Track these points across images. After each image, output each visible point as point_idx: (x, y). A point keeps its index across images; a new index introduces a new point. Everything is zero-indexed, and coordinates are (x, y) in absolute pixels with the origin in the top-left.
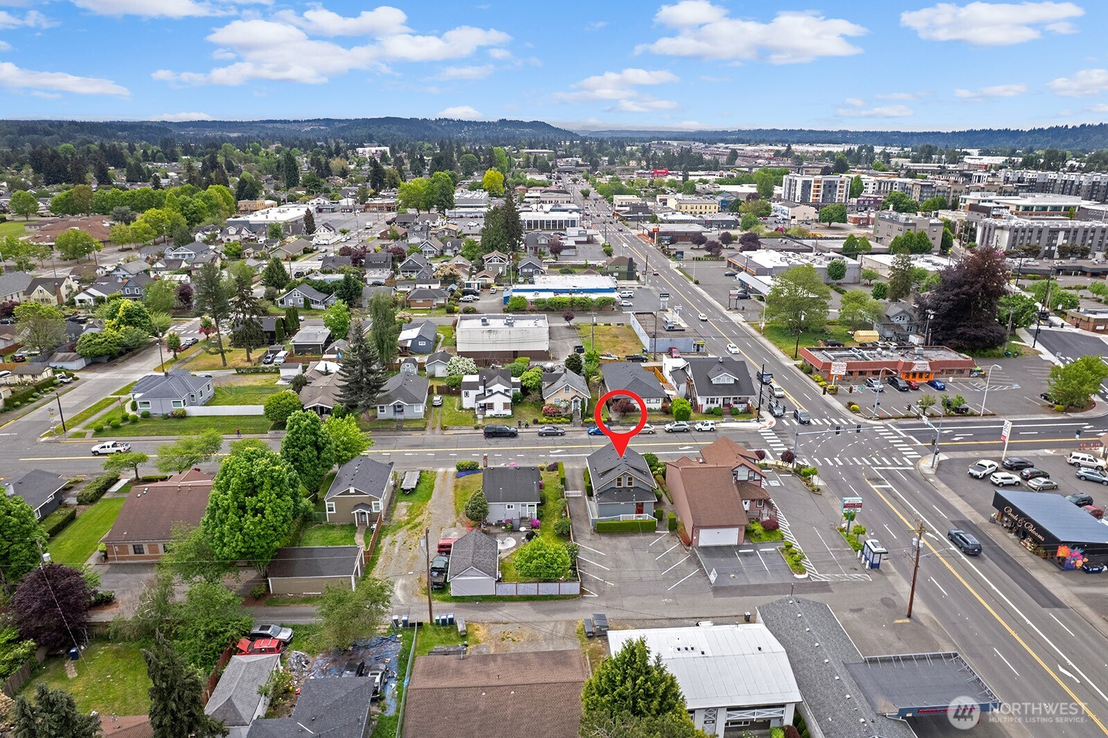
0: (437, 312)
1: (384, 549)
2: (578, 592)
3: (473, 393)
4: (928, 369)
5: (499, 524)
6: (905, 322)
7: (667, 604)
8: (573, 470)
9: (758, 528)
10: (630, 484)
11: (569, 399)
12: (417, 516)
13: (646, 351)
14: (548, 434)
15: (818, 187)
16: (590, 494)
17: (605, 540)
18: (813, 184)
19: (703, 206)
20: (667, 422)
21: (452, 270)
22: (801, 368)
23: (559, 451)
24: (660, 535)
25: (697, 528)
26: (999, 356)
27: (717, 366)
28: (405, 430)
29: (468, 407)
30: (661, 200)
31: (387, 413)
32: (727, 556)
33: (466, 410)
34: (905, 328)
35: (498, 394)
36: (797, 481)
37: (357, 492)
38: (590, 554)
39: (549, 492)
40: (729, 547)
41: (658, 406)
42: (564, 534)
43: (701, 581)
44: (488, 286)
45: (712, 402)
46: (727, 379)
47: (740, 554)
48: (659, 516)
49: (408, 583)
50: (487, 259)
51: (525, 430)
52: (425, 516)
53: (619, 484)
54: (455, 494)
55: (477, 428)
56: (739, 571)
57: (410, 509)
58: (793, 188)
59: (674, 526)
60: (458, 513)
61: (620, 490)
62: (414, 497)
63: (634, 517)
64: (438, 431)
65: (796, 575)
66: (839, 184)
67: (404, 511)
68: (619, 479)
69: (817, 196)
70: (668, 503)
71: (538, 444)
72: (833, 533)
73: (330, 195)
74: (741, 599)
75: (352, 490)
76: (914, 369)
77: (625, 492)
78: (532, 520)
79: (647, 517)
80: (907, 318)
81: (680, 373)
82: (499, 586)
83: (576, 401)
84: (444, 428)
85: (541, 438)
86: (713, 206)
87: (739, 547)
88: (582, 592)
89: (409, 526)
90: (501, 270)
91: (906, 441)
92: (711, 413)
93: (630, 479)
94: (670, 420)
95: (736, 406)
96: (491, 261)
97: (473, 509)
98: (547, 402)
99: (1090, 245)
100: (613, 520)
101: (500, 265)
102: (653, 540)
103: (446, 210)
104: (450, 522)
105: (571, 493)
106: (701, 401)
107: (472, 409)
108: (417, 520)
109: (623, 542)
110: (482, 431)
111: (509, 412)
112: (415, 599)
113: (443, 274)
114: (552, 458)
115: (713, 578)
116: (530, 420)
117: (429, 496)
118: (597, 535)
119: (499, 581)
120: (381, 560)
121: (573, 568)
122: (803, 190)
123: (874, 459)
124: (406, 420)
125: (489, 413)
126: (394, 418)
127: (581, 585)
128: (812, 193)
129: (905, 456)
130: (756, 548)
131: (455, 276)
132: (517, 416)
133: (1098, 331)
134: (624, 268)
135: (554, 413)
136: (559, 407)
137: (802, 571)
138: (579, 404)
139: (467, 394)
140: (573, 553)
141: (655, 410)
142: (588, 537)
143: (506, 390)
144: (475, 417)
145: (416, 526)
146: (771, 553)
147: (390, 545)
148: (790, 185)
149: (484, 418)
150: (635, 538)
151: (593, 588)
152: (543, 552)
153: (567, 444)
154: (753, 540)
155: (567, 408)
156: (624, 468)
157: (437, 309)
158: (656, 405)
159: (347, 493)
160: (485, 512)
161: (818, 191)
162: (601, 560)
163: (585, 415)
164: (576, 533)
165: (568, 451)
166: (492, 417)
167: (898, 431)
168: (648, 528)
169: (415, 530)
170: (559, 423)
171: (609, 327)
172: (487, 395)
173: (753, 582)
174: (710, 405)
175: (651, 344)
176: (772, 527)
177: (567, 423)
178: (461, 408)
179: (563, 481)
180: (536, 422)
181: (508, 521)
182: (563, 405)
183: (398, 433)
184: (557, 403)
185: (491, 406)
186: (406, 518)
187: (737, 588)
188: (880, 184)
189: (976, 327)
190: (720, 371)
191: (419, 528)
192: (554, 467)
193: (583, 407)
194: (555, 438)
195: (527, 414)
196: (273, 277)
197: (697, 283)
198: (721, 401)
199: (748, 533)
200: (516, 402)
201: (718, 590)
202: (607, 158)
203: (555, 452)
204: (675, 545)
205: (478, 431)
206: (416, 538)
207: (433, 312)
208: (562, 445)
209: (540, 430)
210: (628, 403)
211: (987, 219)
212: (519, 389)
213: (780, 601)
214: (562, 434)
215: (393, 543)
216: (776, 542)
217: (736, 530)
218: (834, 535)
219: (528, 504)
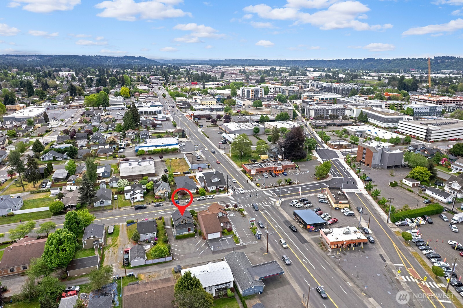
0: (110, 158)
1: (106, 255)
2: (171, 259)
3: (129, 194)
4: (282, 169)
5: (144, 241)
6: (277, 151)
7: (199, 259)
8: (167, 219)
9: (226, 231)
10: (186, 222)
11: (164, 192)
12: (115, 242)
13: (190, 169)
14: (157, 206)
15: (253, 92)
16: (173, 227)
17: (179, 241)
18: (251, 91)
19: (210, 102)
20: (198, 197)
21: (113, 139)
22: (242, 171)
23: (162, 212)
24: (196, 237)
25: (207, 234)
26: (305, 161)
27: (214, 176)
28: (105, 210)
29: (127, 199)
30: (194, 99)
31: (98, 204)
32: (216, 241)
33: (127, 200)
34: (277, 153)
35: (138, 194)
36: (239, 214)
37: (94, 237)
38: (174, 246)
39: (160, 227)
40: (217, 238)
41: (195, 191)
42: (166, 241)
43: (209, 250)
44: (128, 145)
45: (212, 188)
46: (217, 180)
47: (221, 240)
48: (196, 231)
49: (116, 265)
50: (127, 133)
51: (149, 205)
52: (118, 242)
53: (182, 223)
54: (128, 232)
55: (132, 206)
56: (220, 246)
57: (112, 240)
58: (244, 92)
59: (200, 234)
60: (129, 239)
61: (183, 225)
62: (113, 235)
63: (188, 233)
64: (117, 209)
65: (237, 245)
66: (260, 91)
67: (110, 241)
68: (182, 221)
69: (252, 95)
70: (199, 226)
71: (154, 210)
72: (248, 230)
73: (52, 101)
74: (221, 254)
75: (92, 236)
76: (277, 169)
77: (184, 225)
78: (155, 238)
79: (192, 232)
80: (277, 150)
81: (201, 178)
82: (146, 261)
83: (166, 193)
84: (119, 208)
85: (155, 208)
86: (214, 102)
87: (220, 238)
88: (173, 259)
89: (113, 246)
90: (133, 137)
91: (273, 195)
92: (212, 192)
93: (186, 221)
94: (199, 196)
95: (220, 189)
96: (129, 134)
97: (135, 237)
98: (156, 194)
99: (339, 114)
100: (181, 234)
101: (133, 135)
102: (194, 240)
103: (106, 107)
104: (127, 242)
105: (167, 227)
106: (209, 188)
107: (129, 199)
108: (116, 243)
109: (185, 242)
110: (134, 207)
111: (143, 199)
112: (119, 270)
113: (110, 141)
114: (159, 215)
115: (212, 249)
116: (150, 202)
117: (118, 234)
118: (176, 240)
119: (146, 260)
120: (105, 259)
121: (169, 252)
122: (247, 93)
123: (263, 203)
124: (105, 206)
125: (135, 200)
126: (100, 206)
127: (172, 257)
128: (250, 94)
129: (272, 201)
130: (225, 238)
131: (114, 141)
132: (146, 200)
133: (335, 149)
134: (181, 134)
135: (159, 198)
136: (160, 196)
137: (239, 243)
138: (168, 194)
139: (127, 194)
140: (169, 247)
141: (194, 193)
142: (174, 241)
143: (141, 192)
144: (131, 202)
145: (115, 246)
146: (230, 238)
147: (108, 253)
148: (242, 91)
149: (134, 202)
150: (189, 239)
151: (176, 257)
152: (160, 249)
153: (164, 209)
154: (224, 235)
155: (163, 196)
156: (183, 217)
157: (109, 157)
159: (90, 237)
160: (139, 238)
161: (252, 94)
162: (178, 248)
163: (170, 197)
164: (169, 240)
165: (165, 212)
166: (137, 202)
167: (271, 192)
168: (192, 236)
169: (115, 247)
170: (161, 201)
171: (176, 160)
172: (134, 194)
173: (224, 248)
174: (212, 189)
175: (192, 166)
176: (230, 230)
177: (164, 201)
178: (125, 199)
179: (164, 223)
180: (153, 202)
181: (147, 239)
182: (162, 195)
183: (102, 212)
184: (160, 194)
185: (136, 198)
186: (112, 243)
187: (220, 251)
188: (275, 88)
189: (297, 152)
190: (214, 178)
191: (117, 246)
192: (160, 218)
193: (169, 195)
194: (160, 207)
195: (149, 199)
196: (37, 148)
197: (208, 137)
198: (215, 188)
199: (223, 233)
200: (145, 195)
201: (214, 252)
202: (172, 76)
203: (160, 212)
204: (201, 240)
205: (132, 208)
206: (116, 249)
207: (108, 158)
208: (163, 209)
209: (155, 205)
210: (184, 192)
211: (307, 106)
212: (146, 190)
213: (231, 253)
214: (162, 205)
215: (109, 252)
216: (231, 235)
217: (219, 233)
219: (153, 233)
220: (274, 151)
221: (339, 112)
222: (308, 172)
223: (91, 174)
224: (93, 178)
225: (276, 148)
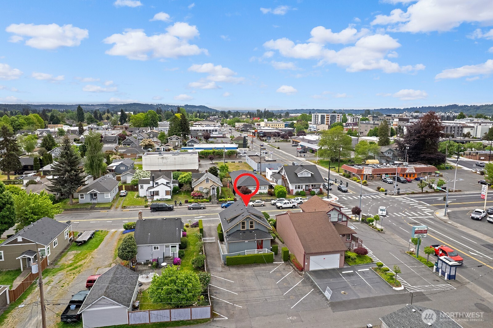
0: (139, 159)
2: (208, 316)
3: (146, 186)
4: (414, 172)
5: (146, 263)
6: (391, 155)
7: (292, 321)
8: (210, 227)
9: (353, 255)
10: (251, 227)
11: (209, 187)
12: (81, 260)
13: (255, 171)
14: (194, 209)
15: (328, 118)
16: (222, 240)
17: (234, 271)
18: (326, 116)
19: (277, 125)
20: (272, 200)
21: (150, 142)
22: (344, 176)
23: (201, 217)
24: (277, 265)
25: (307, 255)
26: (443, 169)
27: (301, 168)
28: (96, 209)
29: (143, 196)
30: (257, 125)
31: (86, 199)
32: (333, 277)
33: (141, 197)
34: (391, 158)
35: (162, 185)
36: (365, 226)
37: (24, 241)
38: (220, 282)
39: (190, 240)
40: (334, 270)
41: (266, 191)
42: (200, 267)
43: (318, 298)
44: (169, 150)
45: (299, 188)
46: (307, 174)
47: (344, 275)
48: (275, 250)
50: (169, 138)
51: (179, 207)
52: (87, 260)
53: (243, 227)
54: (118, 244)
55: (146, 207)
56: (346, 288)
57: (77, 256)
58: (317, 118)
59: (287, 258)
60: (115, 257)
61: (244, 232)
62: (85, 247)
63: (256, 252)
64: (119, 209)
65: (394, 288)
66: (337, 117)
67: (71, 257)
68: (243, 223)
69: (328, 122)
70: (280, 243)
71: (187, 214)
72: (405, 256)
73: (97, 123)
74: (357, 311)
75: (20, 239)
76: (407, 172)
77: (248, 233)
78: (174, 258)
79: (266, 251)
80: (392, 153)
81: (278, 175)
82: (132, 315)
83: (213, 189)
84: (124, 207)
85: (190, 211)
86: (282, 125)
87: (341, 269)
88: (213, 315)
89: (70, 268)
90: (177, 144)
91: (420, 204)
92: (298, 194)
93: (251, 223)
94: (274, 198)
95: (313, 190)
96: (171, 139)
97: (124, 249)
98: (195, 189)
100: (240, 254)
101: (177, 142)
102: (271, 269)
103: (154, 128)
104: (107, 263)
105: (208, 239)
106: (291, 187)
107: (145, 197)
108: (79, 264)
109: (249, 272)
110: (149, 208)
111: (169, 197)
113: (145, 144)
114: (195, 221)
115: (328, 294)
116: (183, 202)
117: (96, 247)
118: (227, 268)
119: (135, 308)
121: (205, 293)
122: (321, 119)
123: (406, 213)
124: (98, 204)
125: (156, 198)
126: (90, 202)
127: (212, 310)
128: (325, 120)
129: (424, 211)
130: (355, 270)
131: (151, 145)
134: (242, 142)
135: (199, 196)
136: (202, 193)
137: (399, 285)
138: (216, 190)
139: (142, 187)
140: (206, 281)
141: (264, 194)
142: (220, 269)
143: (167, 183)
144: (146, 201)
145: (75, 268)
146: (367, 272)
147: (46, 284)
148: (315, 117)
149: (152, 201)
150: (258, 268)
151: (224, 311)
153: (207, 213)
154: (350, 263)
155: (207, 193)
156: (246, 215)
158: (264, 190)
159: (15, 241)
160: (134, 252)
161: (328, 120)
162: (230, 286)
163: (218, 197)
164: (210, 267)
165: (207, 217)
166: (157, 200)
167: (412, 199)
168: (267, 260)
169: (74, 271)
170: (202, 202)
171: (234, 163)
172: (155, 186)
173: (362, 296)
174: (297, 190)
175: (258, 166)
176: (361, 253)
177: (207, 202)
178: (138, 197)
179: (201, 231)
180: (187, 202)
181: (154, 260)
182: (205, 191)
183: (91, 211)
184: (201, 190)
185: (157, 193)
186: (71, 262)
187: (350, 302)
190: (301, 170)
191: (78, 269)
192: (196, 225)
193: (218, 192)
194: (199, 210)
195: (181, 198)
197: (279, 148)
198: (304, 187)
199: (347, 259)
200: (175, 192)
201: (335, 305)
202: (232, 116)
203: (197, 217)
204: (290, 272)
205: (147, 209)
207: (136, 160)
208: (203, 214)
209: (189, 206)
210: (247, 189)
211: (408, 124)
212: (177, 185)
214: (204, 208)
215: (49, 282)
216: (367, 264)
217: (338, 256)
218: (407, 258)
219: (170, 245)
220: (386, 154)
221: (454, 131)
222: (461, 180)
223: (92, 157)
224: (95, 164)
225: (390, 149)
